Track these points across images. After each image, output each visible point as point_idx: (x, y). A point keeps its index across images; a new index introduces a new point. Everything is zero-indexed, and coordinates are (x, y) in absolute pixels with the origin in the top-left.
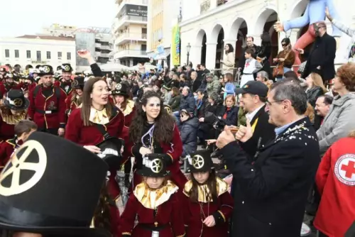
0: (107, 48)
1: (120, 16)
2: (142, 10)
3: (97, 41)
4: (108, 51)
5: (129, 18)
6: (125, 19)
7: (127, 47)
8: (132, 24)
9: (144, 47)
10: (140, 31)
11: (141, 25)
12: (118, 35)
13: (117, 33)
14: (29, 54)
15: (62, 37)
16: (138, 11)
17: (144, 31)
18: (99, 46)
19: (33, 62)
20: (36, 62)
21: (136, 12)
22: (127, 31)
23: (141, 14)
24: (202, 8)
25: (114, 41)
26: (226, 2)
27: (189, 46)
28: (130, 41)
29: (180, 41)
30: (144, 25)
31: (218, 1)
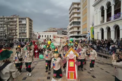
0: (66, 33)
1: (71, 25)
3: (63, 32)
5: (74, 25)
6: (72, 26)
7: (73, 33)
8: (74, 27)
10: (77, 28)
12: (70, 30)
14: (45, 36)
15: (53, 31)
18: (63, 33)
19: (46, 38)
20: (47, 38)
22: (73, 29)
23: (77, 24)
24: (101, 22)
25: (69, 31)
26: (110, 20)
27: (98, 33)
28: (74, 31)
29: (94, 31)
30: (78, 26)
31: (107, 20)
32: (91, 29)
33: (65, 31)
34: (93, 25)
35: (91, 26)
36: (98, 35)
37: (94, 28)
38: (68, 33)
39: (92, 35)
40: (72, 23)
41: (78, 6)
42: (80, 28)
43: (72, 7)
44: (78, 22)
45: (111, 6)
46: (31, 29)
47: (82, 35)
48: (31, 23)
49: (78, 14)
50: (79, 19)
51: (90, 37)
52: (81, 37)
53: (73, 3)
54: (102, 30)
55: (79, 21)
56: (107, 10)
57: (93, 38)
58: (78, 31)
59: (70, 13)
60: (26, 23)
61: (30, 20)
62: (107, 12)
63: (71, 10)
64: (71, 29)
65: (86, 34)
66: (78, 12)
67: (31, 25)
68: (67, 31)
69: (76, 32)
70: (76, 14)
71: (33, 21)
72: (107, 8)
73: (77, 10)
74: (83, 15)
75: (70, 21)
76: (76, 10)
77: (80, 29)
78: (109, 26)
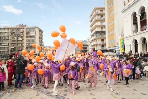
0: (86, 47)
1: (93, 36)
2: (101, 33)
4: (87, 48)
5: (96, 36)
6: (95, 37)
8: (98, 38)
9: (103, 46)
10: (101, 40)
11: (101, 38)
12: (91, 42)
13: (91, 41)
16: (100, 33)
17: (103, 40)
21: (99, 34)
22: (96, 40)
23: (101, 35)
24: (133, 32)
25: (90, 44)
26: (145, 29)
27: (130, 45)
28: (98, 44)
29: (124, 43)
30: (103, 38)
31: (141, 29)
32: (120, 40)
33: (85, 43)
34: (123, 35)
35: (120, 37)
36: (130, 48)
37: (124, 39)
38: (89, 46)
39: (122, 49)
40: (94, 33)
41: (101, 12)
42: (104, 40)
43: (94, 13)
44: (101, 32)
45: (145, 11)
46: (41, 42)
47: (108, 49)
48: (41, 35)
49: (101, 22)
50: (103, 29)
51: (120, 51)
52: (107, 51)
53: (95, 8)
54: (136, 42)
55: (104, 30)
56: (140, 17)
57: (124, 53)
58: (103, 43)
59: (91, 21)
60: (35, 34)
61: (40, 31)
62: (141, 19)
63: (92, 16)
64: (93, 41)
65: (114, 47)
66: (102, 19)
67: (41, 37)
68: (88, 44)
69: (100, 44)
70: (99, 22)
71: (43, 31)
72: (141, 15)
73: (100, 17)
74: (109, 23)
75: (92, 31)
76: (98, 17)
77: (104, 42)
78: (144, 37)
